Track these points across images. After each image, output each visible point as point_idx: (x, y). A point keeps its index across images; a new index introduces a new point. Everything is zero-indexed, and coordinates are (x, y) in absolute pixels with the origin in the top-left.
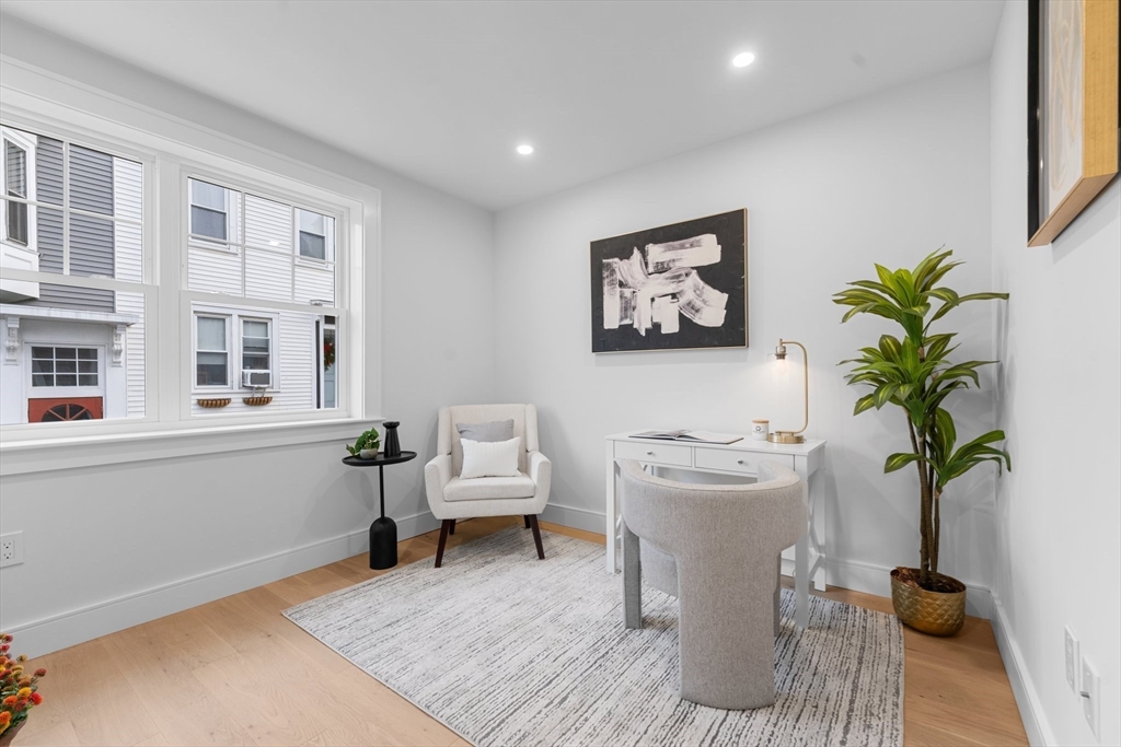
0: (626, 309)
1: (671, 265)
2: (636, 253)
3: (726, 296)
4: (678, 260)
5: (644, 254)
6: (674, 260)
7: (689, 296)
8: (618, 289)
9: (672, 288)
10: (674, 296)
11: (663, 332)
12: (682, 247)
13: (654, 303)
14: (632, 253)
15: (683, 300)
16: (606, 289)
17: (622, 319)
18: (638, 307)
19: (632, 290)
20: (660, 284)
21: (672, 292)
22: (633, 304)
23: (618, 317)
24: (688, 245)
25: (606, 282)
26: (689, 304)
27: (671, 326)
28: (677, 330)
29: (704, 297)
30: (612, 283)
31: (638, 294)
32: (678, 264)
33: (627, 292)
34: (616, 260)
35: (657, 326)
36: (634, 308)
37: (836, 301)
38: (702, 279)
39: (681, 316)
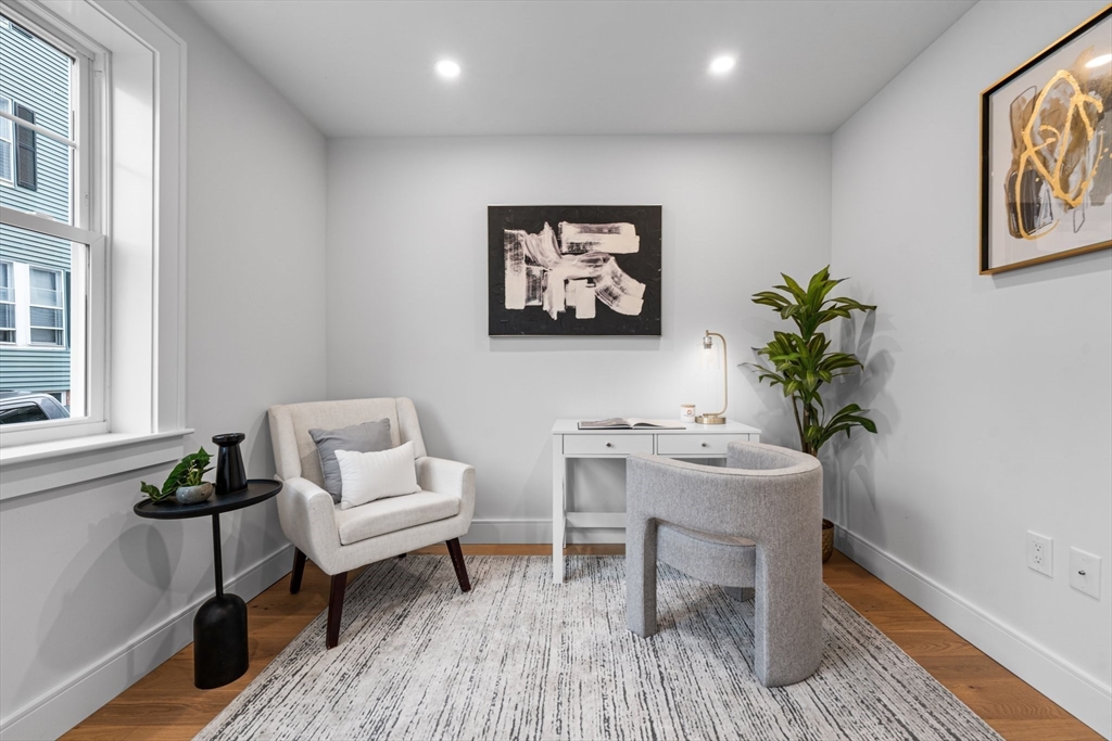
0: (534, 289)
1: (588, 248)
2: (547, 230)
3: (643, 286)
4: (595, 244)
5: (557, 232)
6: (591, 243)
7: (607, 282)
8: (524, 266)
9: (588, 272)
10: (590, 280)
11: (578, 317)
12: (600, 231)
13: (569, 286)
14: (542, 228)
15: (600, 286)
16: (508, 263)
17: (528, 300)
18: (548, 288)
19: (542, 268)
20: (574, 266)
21: (588, 276)
22: (543, 283)
23: (524, 297)
24: (606, 231)
25: (508, 255)
26: (607, 290)
27: (586, 311)
28: (593, 316)
29: (622, 284)
30: (516, 258)
31: (549, 273)
32: (595, 248)
33: (536, 271)
34: (523, 232)
35: (571, 311)
36: (544, 289)
37: (756, 301)
38: (620, 267)
39: (598, 302)
